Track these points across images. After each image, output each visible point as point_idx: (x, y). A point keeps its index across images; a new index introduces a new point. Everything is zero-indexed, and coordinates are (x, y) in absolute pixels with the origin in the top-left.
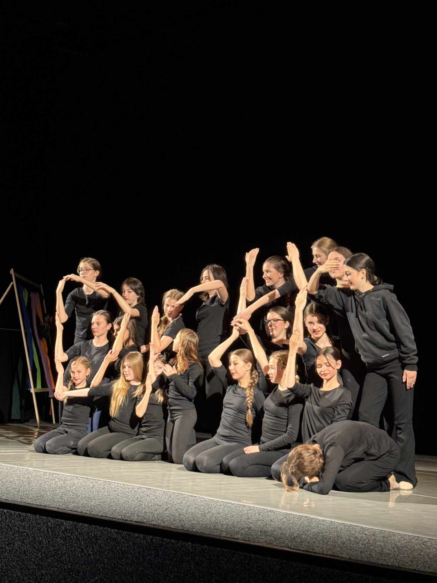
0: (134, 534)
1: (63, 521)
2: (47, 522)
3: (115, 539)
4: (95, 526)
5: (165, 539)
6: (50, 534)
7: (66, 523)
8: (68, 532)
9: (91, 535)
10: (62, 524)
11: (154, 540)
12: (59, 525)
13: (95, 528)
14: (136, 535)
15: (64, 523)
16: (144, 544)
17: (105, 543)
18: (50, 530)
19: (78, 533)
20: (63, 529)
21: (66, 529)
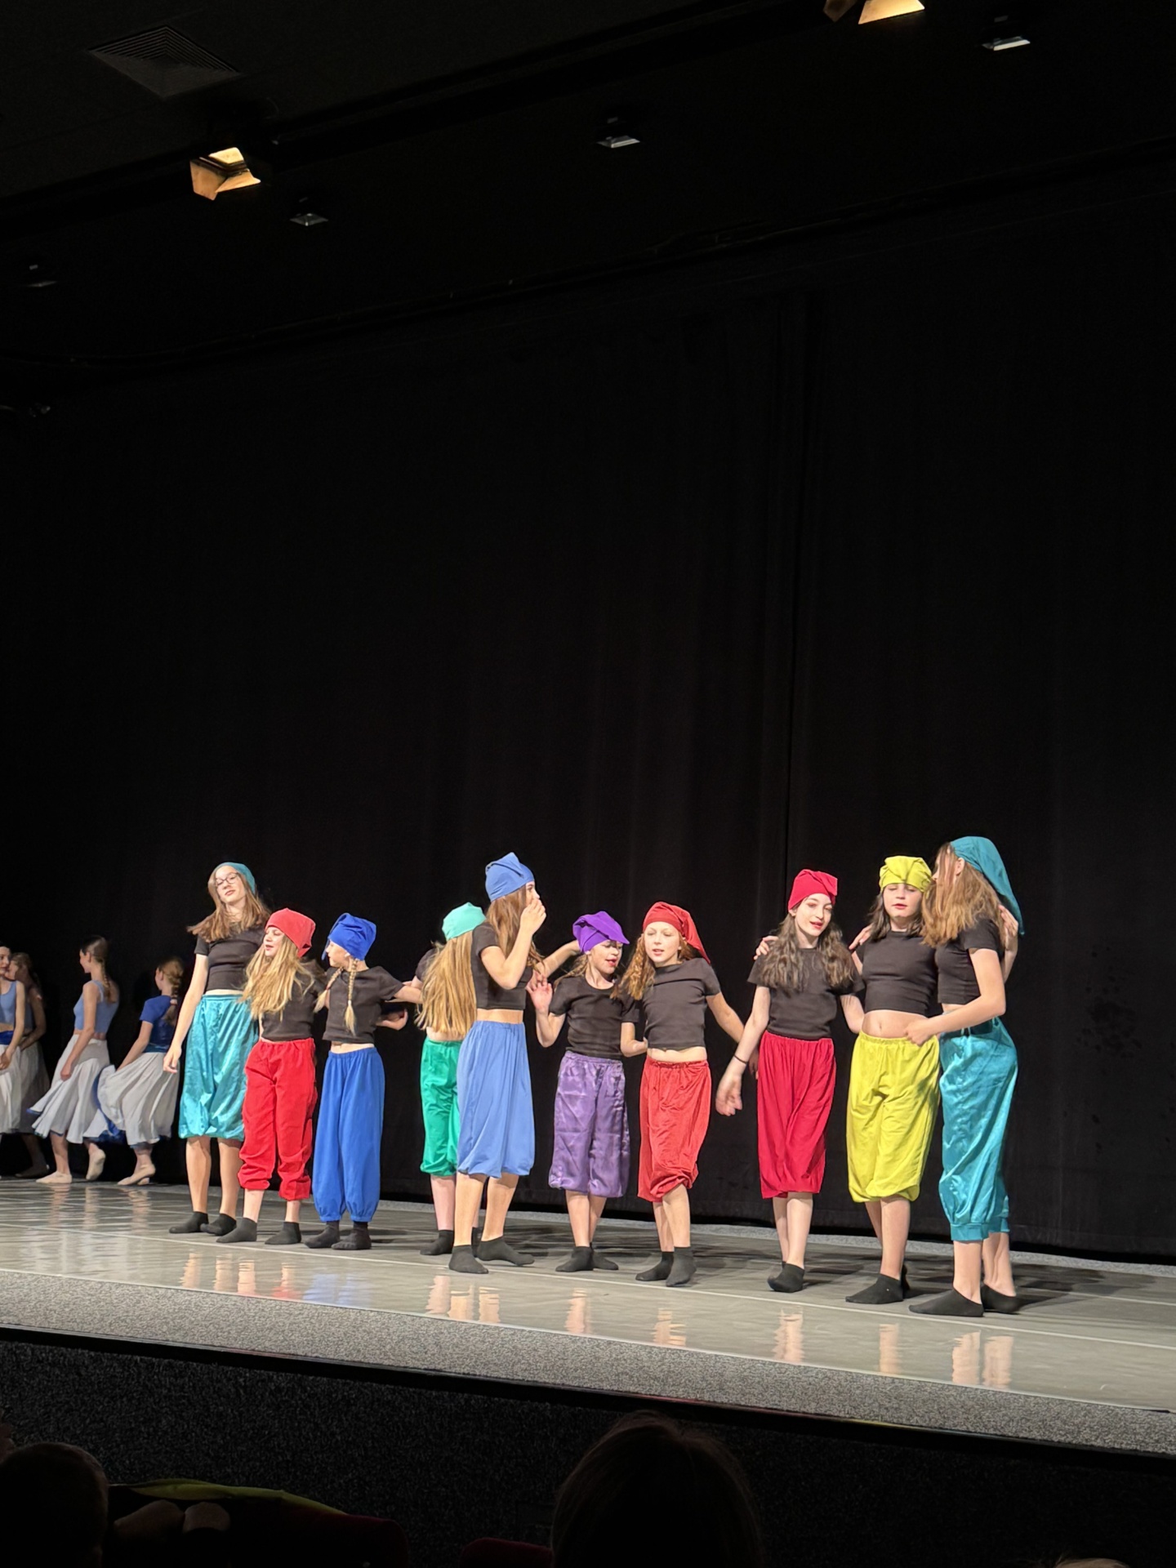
0: (429, 1392)
1: (271, 1373)
2: (236, 1377)
3: (388, 1402)
4: (344, 1381)
5: (496, 1399)
6: (243, 1399)
7: (278, 1377)
8: (283, 1394)
9: (337, 1397)
10: (270, 1379)
11: (473, 1402)
12: (263, 1381)
13: (344, 1384)
14: (434, 1394)
15: (275, 1377)
16: (451, 1410)
17: (368, 1409)
18: (241, 1391)
19: (306, 1394)
20: (273, 1388)
21: (279, 1389)
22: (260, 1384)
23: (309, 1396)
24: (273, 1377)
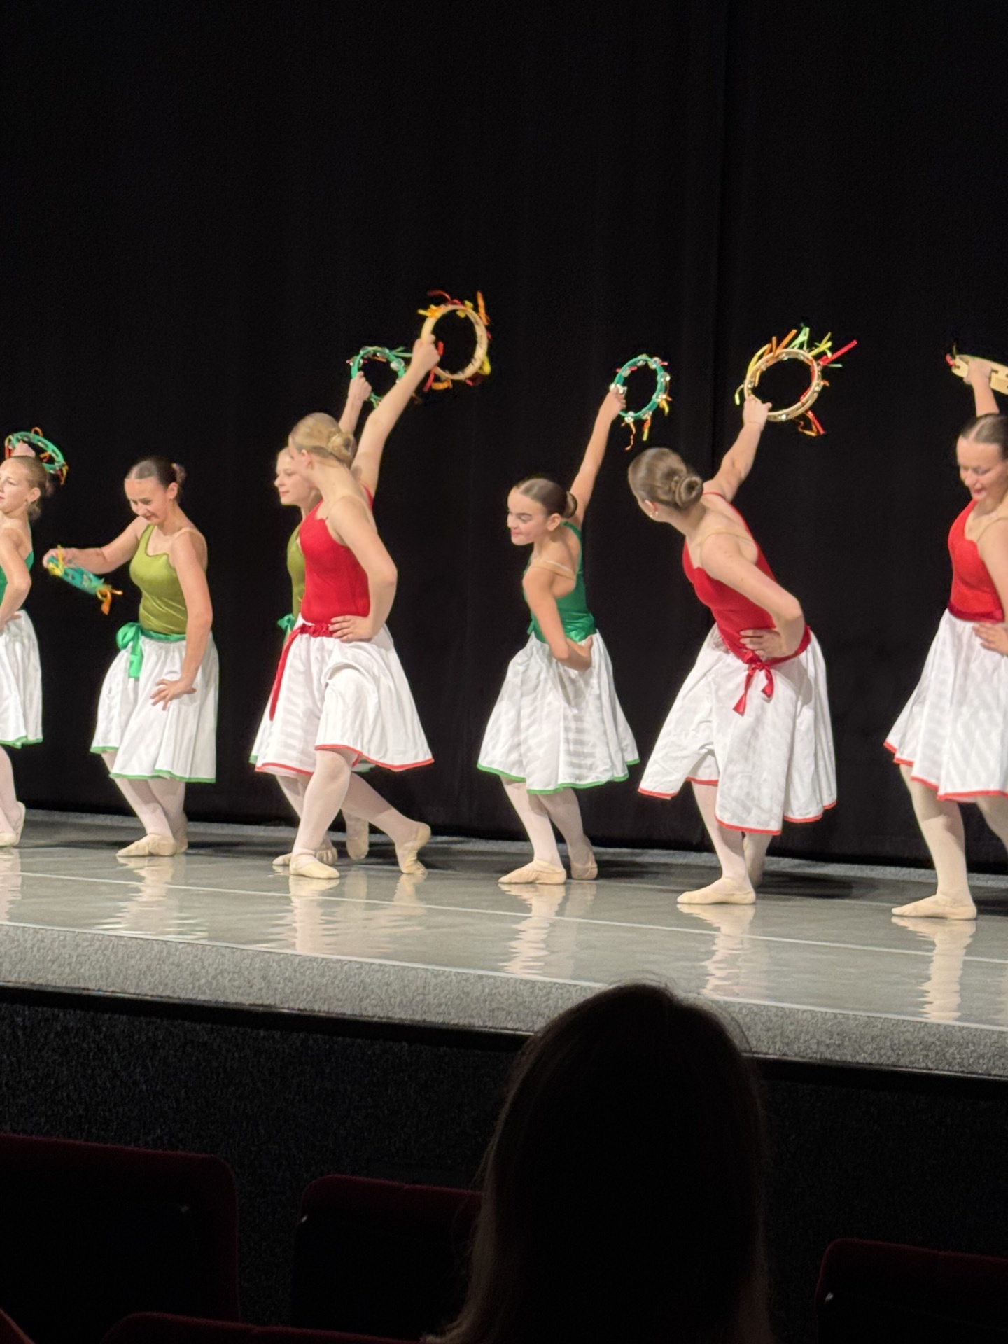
0: (255, 1031)
1: (56, 1011)
2: (12, 1016)
3: (206, 1044)
4: (148, 1019)
5: (340, 1039)
6: (21, 1042)
7: (65, 1015)
8: (72, 1035)
9: (139, 1039)
10: (56, 1018)
11: (311, 1042)
12: (47, 1020)
13: (148, 1024)
14: (262, 1034)
15: (61, 1015)
16: (284, 1052)
17: (179, 1054)
18: (20, 1033)
19: (102, 1036)
20: (59, 1029)
21: (66, 1030)
22: (42, 1024)
23: (105, 1038)
24: (58, 1015)
